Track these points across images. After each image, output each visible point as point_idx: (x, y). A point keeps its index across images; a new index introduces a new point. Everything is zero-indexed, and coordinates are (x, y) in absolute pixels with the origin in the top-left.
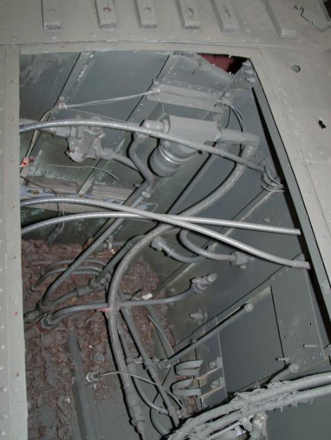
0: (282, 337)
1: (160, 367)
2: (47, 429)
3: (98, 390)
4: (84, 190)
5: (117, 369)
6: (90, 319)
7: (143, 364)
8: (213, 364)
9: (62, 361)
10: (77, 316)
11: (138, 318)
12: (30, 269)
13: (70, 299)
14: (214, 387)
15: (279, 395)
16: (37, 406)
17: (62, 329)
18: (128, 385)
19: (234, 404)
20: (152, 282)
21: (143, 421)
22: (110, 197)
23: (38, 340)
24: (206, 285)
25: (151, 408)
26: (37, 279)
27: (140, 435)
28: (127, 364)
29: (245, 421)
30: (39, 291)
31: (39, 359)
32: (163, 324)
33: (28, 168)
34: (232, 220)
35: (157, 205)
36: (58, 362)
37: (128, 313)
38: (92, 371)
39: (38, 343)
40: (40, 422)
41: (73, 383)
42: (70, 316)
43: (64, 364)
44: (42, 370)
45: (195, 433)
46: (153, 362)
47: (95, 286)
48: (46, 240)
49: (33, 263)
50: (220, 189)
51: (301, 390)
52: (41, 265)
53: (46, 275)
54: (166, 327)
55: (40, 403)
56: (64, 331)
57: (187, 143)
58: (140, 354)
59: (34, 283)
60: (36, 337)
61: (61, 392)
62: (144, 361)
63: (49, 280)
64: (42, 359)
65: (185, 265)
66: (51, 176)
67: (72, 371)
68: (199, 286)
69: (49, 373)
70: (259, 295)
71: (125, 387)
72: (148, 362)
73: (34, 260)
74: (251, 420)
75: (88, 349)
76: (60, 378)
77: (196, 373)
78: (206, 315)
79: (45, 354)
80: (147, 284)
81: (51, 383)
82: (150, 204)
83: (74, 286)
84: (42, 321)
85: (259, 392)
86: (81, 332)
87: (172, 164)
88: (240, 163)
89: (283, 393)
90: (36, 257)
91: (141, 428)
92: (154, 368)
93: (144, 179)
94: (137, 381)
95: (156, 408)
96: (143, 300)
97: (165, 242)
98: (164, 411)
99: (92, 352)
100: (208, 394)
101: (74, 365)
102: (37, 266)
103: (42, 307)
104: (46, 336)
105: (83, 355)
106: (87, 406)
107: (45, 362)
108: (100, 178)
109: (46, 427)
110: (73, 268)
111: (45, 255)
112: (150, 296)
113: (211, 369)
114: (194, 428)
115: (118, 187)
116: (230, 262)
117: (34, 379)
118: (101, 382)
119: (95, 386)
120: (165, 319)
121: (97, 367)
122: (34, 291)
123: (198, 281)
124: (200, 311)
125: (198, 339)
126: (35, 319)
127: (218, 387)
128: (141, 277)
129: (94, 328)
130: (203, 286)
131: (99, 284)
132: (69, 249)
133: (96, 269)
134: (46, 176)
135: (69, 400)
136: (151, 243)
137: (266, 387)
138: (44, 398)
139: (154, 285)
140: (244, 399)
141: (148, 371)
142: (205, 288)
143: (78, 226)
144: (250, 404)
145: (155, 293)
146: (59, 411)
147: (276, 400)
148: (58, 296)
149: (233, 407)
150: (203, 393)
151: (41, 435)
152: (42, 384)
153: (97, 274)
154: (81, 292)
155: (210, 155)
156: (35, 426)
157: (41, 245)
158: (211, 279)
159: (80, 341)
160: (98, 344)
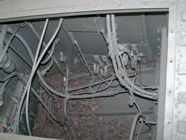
0: (90, 31)
1: (94, 80)
2: (111, 129)
3: (99, 106)
4: (16, 101)
5: (92, 98)
6: (70, 105)
7: (92, 87)
8: (96, 59)
9: (86, 119)
10: (68, 110)
11: (73, 84)
12: (46, 126)
13: (61, 111)
14: (105, 60)
15: (112, 39)
16: (101, 131)
17: (72, 117)
18: (99, 94)
19: (113, 57)
20: (59, 76)
21: (114, 91)
22: (20, 90)
23: (75, 127)
24: (64, 56)
25: (109, 86)
26: (50, 124)
27: (119, 93)
28: (90, 94)
29: (120, 53)
30: (56, 124)
31: (83, 128)
32: (77, 75)
33: (3, 124)
34: (39, 42)
35: (27, 70)
36: (85, 120)
37: (70, 89)
38: (91, 107)
39: (76, 127)
40: (108, 131)
41: (95, 116)
42: (68, 112)
43: (87, 118)
44: (88, 127)
45: (121, 74)
46: (91, 83)
47: (57, 100)
48: (35, 118)
49: (44, 125)
50: (25, 45)
51: (112, 30)
52: (45, 121)
53: (49, 120)
54: (78, 74)
55: (100, 130)
56: (73, 116)
57: (2, 57)
58: (88, 87)
59: (52, 125)
60: (74, 128)
61: (97, 121)
62: (90, 86)
63: (51, 119)
64: (83, 126)
65: (54, 63)
66: (8, 114)
67: (90, 115)
68: (64, 59)
69: (89, 125)
70: (71, 36)
71: (99, 96)
72: (91, 85)
73: (43, 124)
74: (120, 50)
75: (82, 108)
76: (92, 121)
77: (98, 66)
78: (76, 57)
79: (81, 125)
80: (60, 78)
81: (93, 125)
82: (26, 73)
83: (56, 109)
84: (68, 125)
85: (110, 47)
86: (75, 109)
87: (10, 64)
88: (15, 35)
89: (112, 38)
90: (41, 123)
91: (116, 93)
92: (94, 83)
93: (15, 76)
94: (98, 90)
95: (110, 84)
96: (66, 81)
97: (43, 70)
98: (111, 82)
99: (84, 106)
100: (108, 63)
101: (88, 114)
102: (45, 123)
103: (62, 124)
104: (75, 124)
105: (84, 110)
106: (104, 111)
107: (85, 125)
108: (12, 93)
109: (110, 129)
110: (48, 110)
111: (41, 119)
112: (65, 78)
113: (98, 60)
114: (119, 74)
115: (17, 86)
116: (56, 45)
117: (90, 131)
118: (96, 104)
119: (97, 107)
120: (75, 73)
121: (90, 105)
122: (55, 126)
123: (62, 59)
124: (74, 59)
125: (85, 64)
126: (67, 127)
127: (105, 59)
128: (56, 81)
129: (74, 104)
130: (64, 57)
131: (57, 99)
132: (40, 108)
133: (50, 99)
134: (8, 116)
135: (101, 118)
136: (43, 76)
137: (108, 44)
138: (99, 128)
139: (60, 75)
140: (111, 53)
141: (95, 85)
142: (65, 56)
143: (31, 104)
144: (113, 51)
145: (64, 76)
146: (105, 123)
147: (114, 41)
148: (59, 116)
149: (114, 58)
150: (107, 65)
151: (113, 131)
152: (93, 128)
153: (52, 99)
154: (59, 107)
155: (9, 47)
156: (109, 133)
157: (37, 120)
158: (62, 54)
159: (78, 110)
160: (81, 103)
